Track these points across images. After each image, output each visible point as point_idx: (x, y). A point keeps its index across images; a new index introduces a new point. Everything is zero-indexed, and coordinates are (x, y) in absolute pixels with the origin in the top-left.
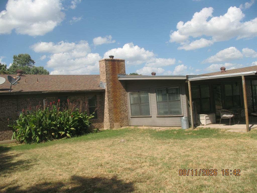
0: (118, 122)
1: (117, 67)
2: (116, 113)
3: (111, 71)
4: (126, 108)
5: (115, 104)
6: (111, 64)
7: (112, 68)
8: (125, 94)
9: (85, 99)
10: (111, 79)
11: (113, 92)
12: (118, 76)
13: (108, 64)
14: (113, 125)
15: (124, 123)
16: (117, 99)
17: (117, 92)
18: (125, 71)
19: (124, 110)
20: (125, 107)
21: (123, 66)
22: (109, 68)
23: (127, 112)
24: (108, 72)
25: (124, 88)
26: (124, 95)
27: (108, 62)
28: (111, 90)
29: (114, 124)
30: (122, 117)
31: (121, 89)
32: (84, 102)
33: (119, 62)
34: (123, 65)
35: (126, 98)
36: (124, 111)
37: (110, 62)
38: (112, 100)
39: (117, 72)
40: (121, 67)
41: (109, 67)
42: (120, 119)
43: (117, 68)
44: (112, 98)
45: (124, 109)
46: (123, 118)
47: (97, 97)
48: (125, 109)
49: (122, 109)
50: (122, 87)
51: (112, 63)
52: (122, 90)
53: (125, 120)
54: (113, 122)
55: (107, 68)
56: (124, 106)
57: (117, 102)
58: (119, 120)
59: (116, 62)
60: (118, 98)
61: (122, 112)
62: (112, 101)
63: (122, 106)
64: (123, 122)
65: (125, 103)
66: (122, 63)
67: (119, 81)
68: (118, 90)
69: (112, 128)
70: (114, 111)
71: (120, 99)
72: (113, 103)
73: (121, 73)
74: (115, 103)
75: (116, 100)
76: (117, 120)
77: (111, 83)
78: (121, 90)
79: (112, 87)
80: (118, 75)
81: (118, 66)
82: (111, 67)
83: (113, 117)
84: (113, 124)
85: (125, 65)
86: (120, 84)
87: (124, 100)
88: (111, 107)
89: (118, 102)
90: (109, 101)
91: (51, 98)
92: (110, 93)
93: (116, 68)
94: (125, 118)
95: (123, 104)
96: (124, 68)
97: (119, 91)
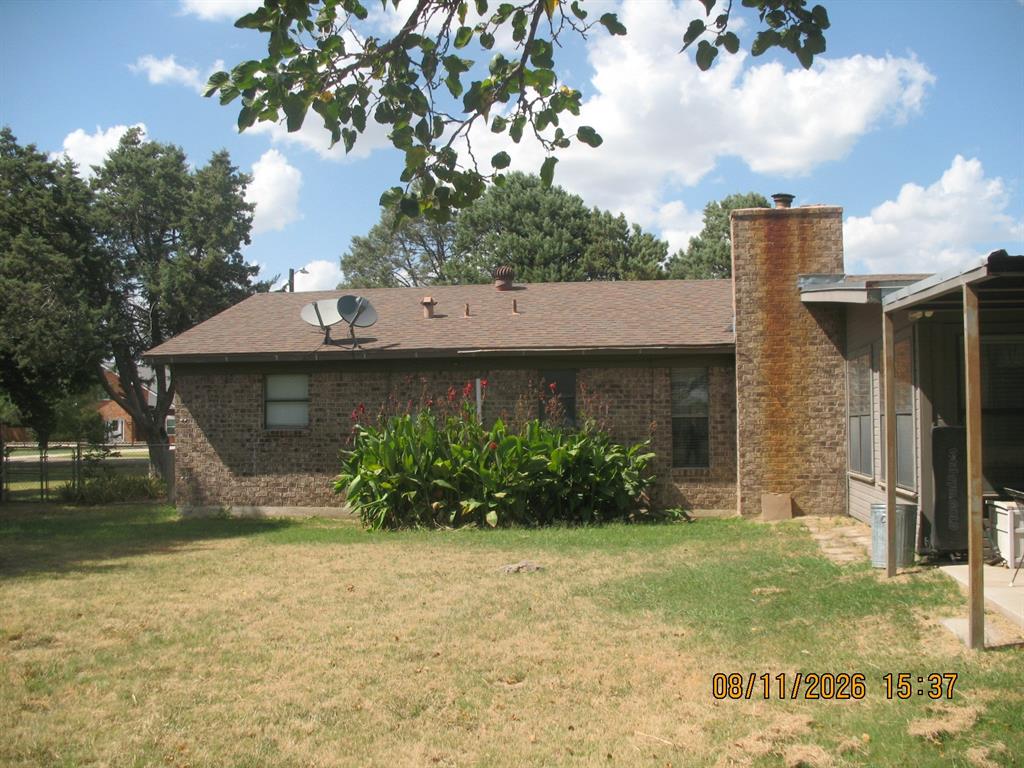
0: (783, 491)
1: (797, 243)
2: (779, 451)
3: (763, 264)
4: (836, 428)
5: (774, 412)
6: (762, 234)
7: (768, 250)
8: (836, 366)
9: (652, 382)
10: (760, 299)
11: (768, 356)
12: (802, 283)
13: (749, 234)
14: (759, 501)
15: (819, 499)
16: (790, 387)
17: (787, 356)
18: (842, 259)
19: (822, 439)
20: (832, 426)
21: (829, 240)
22: (752, 252)
23: (838, 449)
24: (748, 268)
25: (830, 337)
26: (826, 372)
27: (747, 223)
28: (755, 349)
29: (764, 498)
30: (811, 472)
31: (812, 344)
32: (650, 393)
33: (810, 223)
34: (833, 233)
35: (838, 384)
36: (823, 443)
37: (762, 221)
38: (760, 389)
39: (798, 266)
40: (816, 243)
41: (752, 246)
42: (799, 477)
43: (795, 250)
44: (759, 383)
45: (822, 433)
46: (816, 477)
47: (713, 374)
48: (832, 437)
49: (812, 436)
50: (818, 333)
51: (771, 229)
52: (820, 349)
53: (827, 484)
54: (759, 489)
55: (742, 251)
56: (828, 422)
57: (787, 400)
58: (791, 483)
59: (793, 225)
60: (792, 384)
61: (813, 450)
62: (759, 395)
63: (812, 421)
64: (816, 495)
65: (830, 410)
66: (826, 223)
67: (803, 308)
68: (795, 349)
69: (749, 513)
70: (770, 439)
71: (804, 388)
72: (764, 405)
73: (818, 271)
74: (773, 405)
75: (782, 392)
76: (780, 483)
77: (760, 315)
78: (812, 348)
79: (762, 334)
80: (802, 280)
81: (804, 239)
82: (762, 244)
83: (759, 467)
84: (756, 497)
85: (841, 234)
86: (810, 319)
87: (825, 393)
88: (751, 423)
89: (789, 404)
90: (746, 394)
91: (509, 373)
92: (750, 361)
93: (791, 246)
94: (825, 478)
95: (819, 410)
96: (834, 247)
97: (805, 354)
